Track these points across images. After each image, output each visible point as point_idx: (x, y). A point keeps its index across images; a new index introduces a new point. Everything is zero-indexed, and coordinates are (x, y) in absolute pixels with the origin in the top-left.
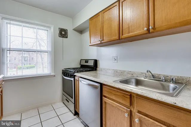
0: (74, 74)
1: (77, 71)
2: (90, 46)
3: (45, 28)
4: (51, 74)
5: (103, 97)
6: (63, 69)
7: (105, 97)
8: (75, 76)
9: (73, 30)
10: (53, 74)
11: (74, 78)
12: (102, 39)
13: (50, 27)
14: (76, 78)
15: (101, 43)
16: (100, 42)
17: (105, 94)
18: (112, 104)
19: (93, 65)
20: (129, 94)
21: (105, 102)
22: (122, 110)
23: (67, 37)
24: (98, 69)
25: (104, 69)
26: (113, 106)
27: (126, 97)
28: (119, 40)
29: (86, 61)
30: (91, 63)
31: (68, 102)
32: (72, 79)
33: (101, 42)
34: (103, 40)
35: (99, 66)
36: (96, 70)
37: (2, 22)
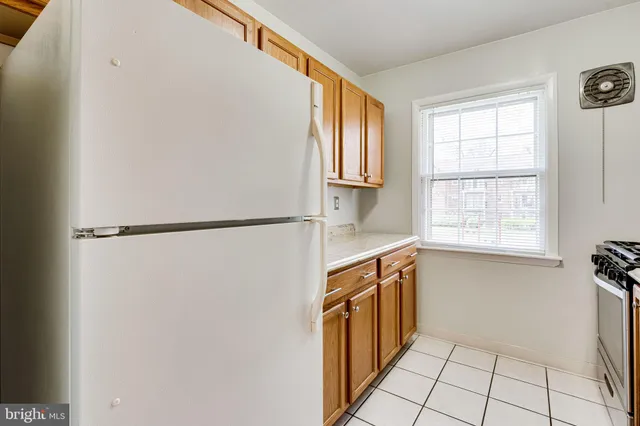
3: (524, 95)
4: (547, 257)
8: (636, 283)
11: (629, 290)
14: (638, 292)
23: (629, 101)
31: (612, 393)
32: (622, 293)
37: (422, 117)
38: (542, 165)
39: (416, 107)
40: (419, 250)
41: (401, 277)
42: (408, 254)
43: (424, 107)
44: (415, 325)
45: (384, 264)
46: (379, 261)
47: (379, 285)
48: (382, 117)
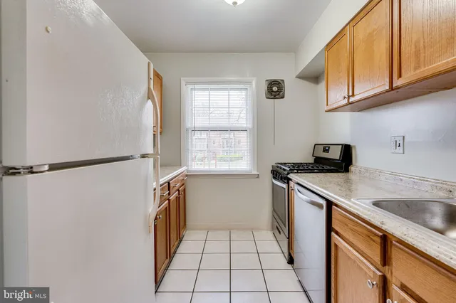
0: (288, 174)
1: (298, 170)
2: (326, 111)
3: (242, 86)
4: (253, 173)
5: (333, 234)
6: (274, 164)
7: (337, 233)
8: (291, 180)
9: (297, 77)
10: (255, 173)
11: (288, 183)
12: (351, 94)
13: (250, 83)
14: (292, 184)
15: (349, 103)
16: (346, 100)
17: (335, 226)
18: (348, 253)
19: (338, 158)
20: (381, 234)
21: (336, 245)
22: (366, 273)
23: (283, 97)
24: (352, 168)
25: (367, 170)
26: (349, 258)
27: (374, 241)
28: (392, 92)
29: (324, 148)
30: (335, 154)
31: (280, 232)
32: (285, 186)
33: (348, 101)
34: (353, 95)
35: (356, 161)
36: (347, 170)
37: (187, 89)
38: (250, 126)
39: (183, 83)
40: (187, 175)
41: (179, 194)
42: (182, 178)
43: (188, 83)
44: (185, 224)
45: (171, 185)
46: (169, 183)
47: (169, 200)
48: (161, 86)
